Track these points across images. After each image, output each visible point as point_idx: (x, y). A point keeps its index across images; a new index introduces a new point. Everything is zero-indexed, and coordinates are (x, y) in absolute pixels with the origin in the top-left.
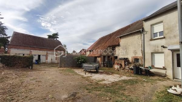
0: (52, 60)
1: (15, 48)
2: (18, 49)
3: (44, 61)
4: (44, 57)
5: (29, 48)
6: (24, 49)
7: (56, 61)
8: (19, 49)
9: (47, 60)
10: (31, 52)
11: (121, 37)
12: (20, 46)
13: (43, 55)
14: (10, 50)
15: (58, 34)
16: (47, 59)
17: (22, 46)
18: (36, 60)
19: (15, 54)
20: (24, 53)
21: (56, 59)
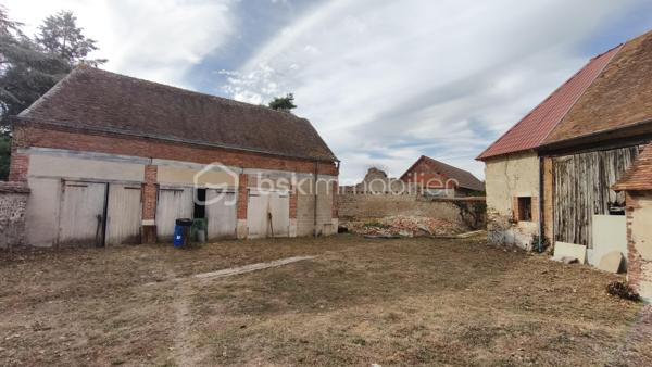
0: (270, 216)
3: (227, 228)
5: (144, 144)
6: (113, 151)
7: (293, 228)
8: (83, 154)
9: (241, 222)
10: (151, 170)
12: (86, 131)
14: (26, 160)
15: (294, 103)
16: (242, 211)
17: (100, 133)
18: (179, 222)
19: (55, 184)
20: (110, 177)
21: (293, 215)
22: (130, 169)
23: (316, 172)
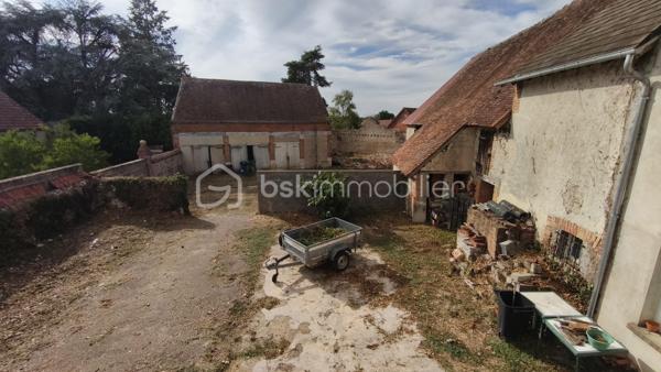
0: (288, 158)
1: (187, 131)
2: (194, 132)
3: (265, 165)
4: (265, 152)
5: (221, 126)
7: (302, 164)
9: (272, 162)
10: (226, 137)
11: (521, 85)
12: (197, 123)
13: (259, 146)
14: (178, 139)
15: (322, 52)
16: (272, 157)
17: (202, 123)
18: (241, 163)
19: (189, 149)
20: (210, 144)
21: (302, 157)
22: (216, 139)
23: (315, 130)
